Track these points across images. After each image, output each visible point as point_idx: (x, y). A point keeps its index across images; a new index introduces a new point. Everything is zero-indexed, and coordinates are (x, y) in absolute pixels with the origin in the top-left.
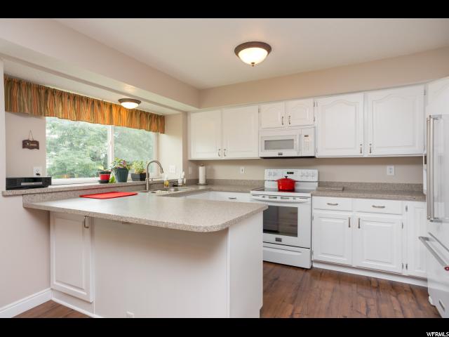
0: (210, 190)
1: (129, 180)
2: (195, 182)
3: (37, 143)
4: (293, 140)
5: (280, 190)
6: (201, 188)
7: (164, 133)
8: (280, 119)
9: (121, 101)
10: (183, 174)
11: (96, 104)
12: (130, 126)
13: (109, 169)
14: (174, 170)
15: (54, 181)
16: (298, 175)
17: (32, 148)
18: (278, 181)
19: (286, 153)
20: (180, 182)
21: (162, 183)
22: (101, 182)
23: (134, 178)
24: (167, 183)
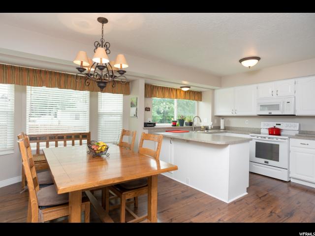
0: (226, 132)
1: (184, 125)
2: (219, 128)
3: (149, 108)
4: (279, 105)
5: (270, 134)
6: (221, 131)
7: (201, 101)
8: (270, 92)
9: (181, 87)
10: (212, 123)
11: (171, 90)
12: (185, 98)
13: (175, 120)
14: (207, 121)
15: (156, 124)
16: (284, 125)
17: (148, 111)
18: (269, 129)
19: (274, 113)
20: (210, 127)
21: (200, 127)
22: (173, 126)
23: (186, 124)
24: (203, 128)
